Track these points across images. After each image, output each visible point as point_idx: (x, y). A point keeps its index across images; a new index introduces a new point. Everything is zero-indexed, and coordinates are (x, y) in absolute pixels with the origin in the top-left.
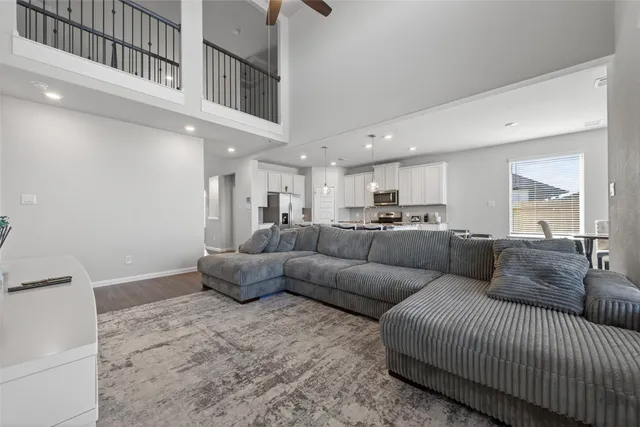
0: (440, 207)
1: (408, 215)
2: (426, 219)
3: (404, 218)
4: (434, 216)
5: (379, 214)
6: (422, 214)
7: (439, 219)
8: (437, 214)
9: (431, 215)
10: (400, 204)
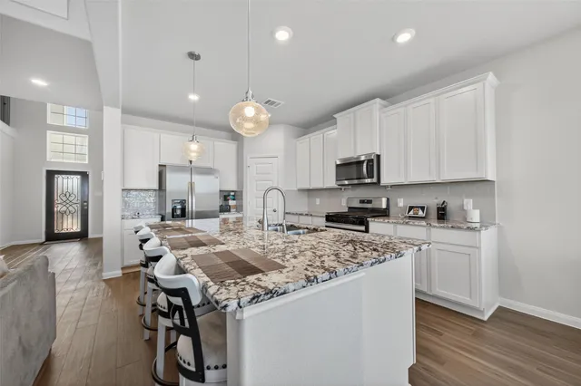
0: (479, 185)
1: (401, 203)
2: (442, 214)
3: (392, 211)
4: (462, 208)
5: (349, 200)
6: (432, 201)
7: (475, 216)
8: (469, 203)
9: (452, 205)
10: (384, 181)
